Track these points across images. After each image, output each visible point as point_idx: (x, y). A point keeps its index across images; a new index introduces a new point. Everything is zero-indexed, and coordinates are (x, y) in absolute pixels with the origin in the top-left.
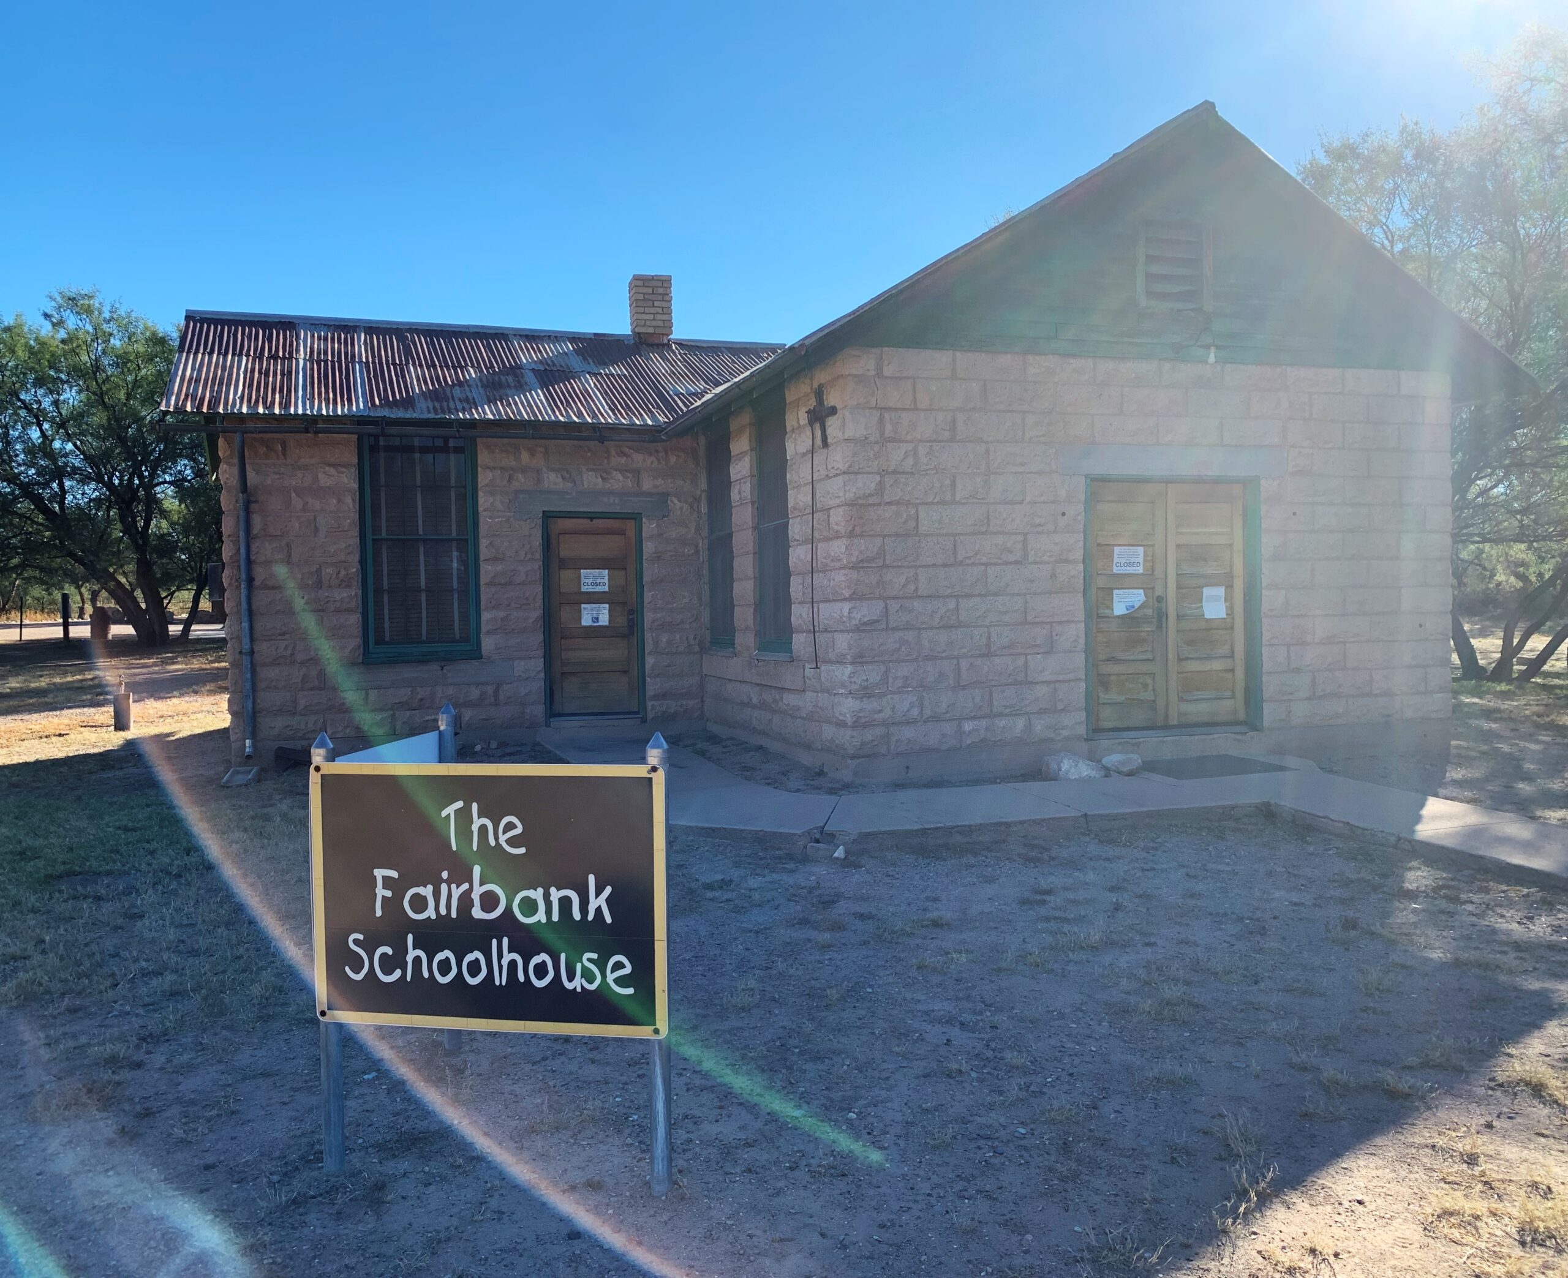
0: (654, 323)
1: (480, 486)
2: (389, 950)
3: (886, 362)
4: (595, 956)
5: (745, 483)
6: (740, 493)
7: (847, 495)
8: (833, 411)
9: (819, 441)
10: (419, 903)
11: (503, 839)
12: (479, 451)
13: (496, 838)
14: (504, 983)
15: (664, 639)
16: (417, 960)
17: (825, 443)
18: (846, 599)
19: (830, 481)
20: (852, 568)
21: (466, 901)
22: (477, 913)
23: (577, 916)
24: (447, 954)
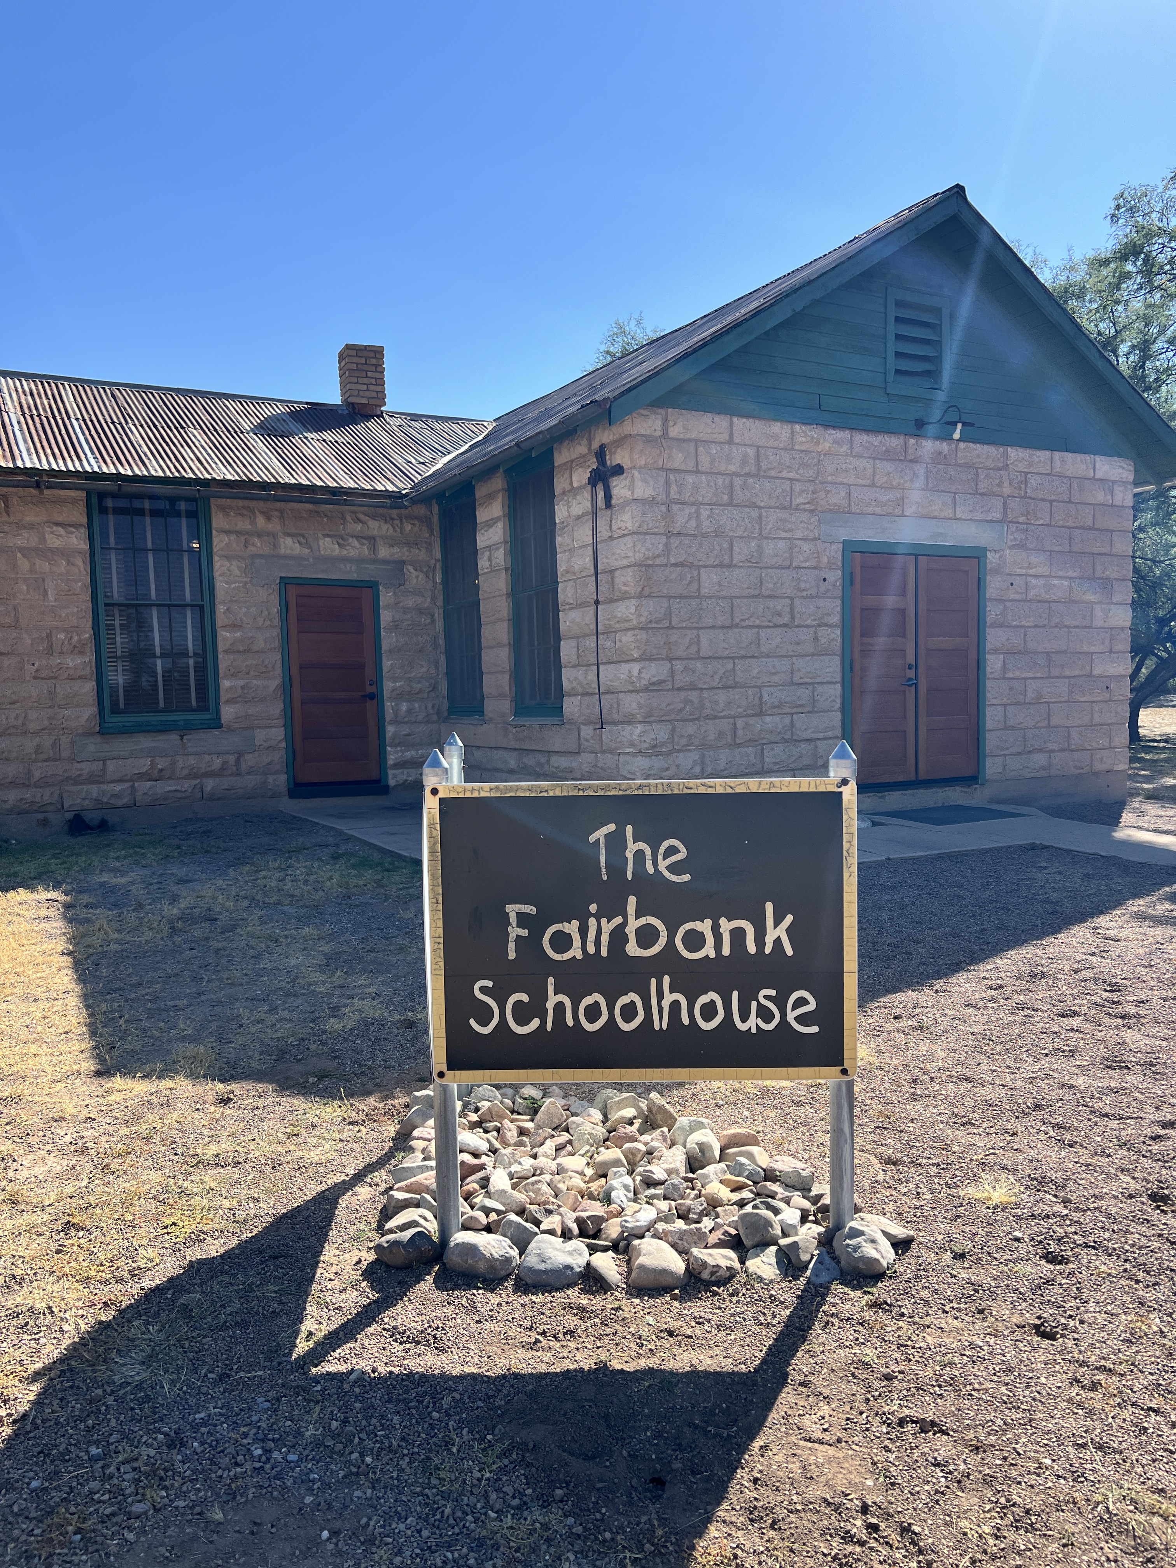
0: (368, 394)
1: (215, 550)
2: (525, 998)
3: (671, 423)
4: (773, 993)
5: (498, 549)
6: (490, 559)
7: (637, 555)
8: (619, 470)
9: (601, 502)
10: (562, 942)
11: (663, 865)
12: (213, 514)
13: (655, 864)
14: (665, 1027)
15: (404, 707)
16: (560, 1006)
17: (608, 505)
18: (635, 660)
19: (615, 542)
20: (642, 628)
21: (619, 937)
22: (632, 949)
23: (752, 948)
24: (597, 997)
